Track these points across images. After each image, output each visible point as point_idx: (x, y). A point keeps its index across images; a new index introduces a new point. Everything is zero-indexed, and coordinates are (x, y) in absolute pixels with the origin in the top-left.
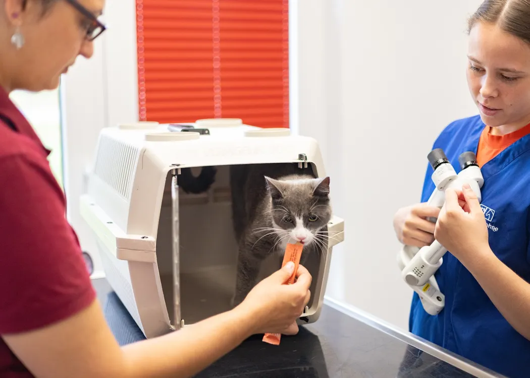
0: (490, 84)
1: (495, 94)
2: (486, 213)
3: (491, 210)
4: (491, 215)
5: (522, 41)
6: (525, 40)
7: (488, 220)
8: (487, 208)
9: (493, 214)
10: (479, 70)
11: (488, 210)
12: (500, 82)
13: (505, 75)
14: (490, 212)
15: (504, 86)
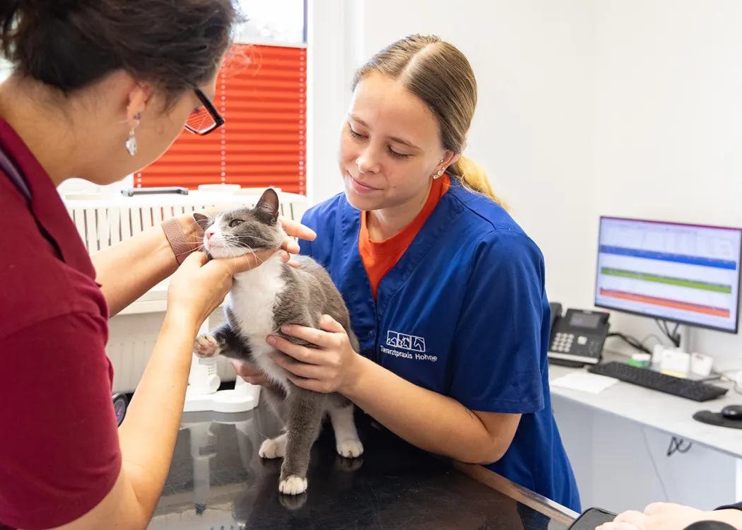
0: (373, 156)
1: (376, 170)
2: (413, 343)
3: (416, 338)
4: (421, 344)
5: (427, 109)
6: (431, 107)
7: (421, 351)
8: (411, 336)
9: (424, 342)
10: (361, 136)
11: (413, 339)
12: (385, 155)
13: (393, 149)
14: (418, 341)
15: (390, 162)
